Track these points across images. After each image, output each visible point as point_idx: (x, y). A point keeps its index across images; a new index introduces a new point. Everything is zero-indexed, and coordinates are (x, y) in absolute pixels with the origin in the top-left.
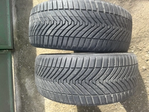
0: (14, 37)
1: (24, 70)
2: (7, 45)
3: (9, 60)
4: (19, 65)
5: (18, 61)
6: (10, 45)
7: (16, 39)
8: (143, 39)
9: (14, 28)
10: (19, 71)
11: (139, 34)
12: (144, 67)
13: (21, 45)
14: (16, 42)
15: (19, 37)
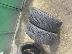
0: (24, 5)
1: (23, 19)
2: (20, 7)
3: (19, 13)
4: (22, 17)
5: (22, 15)
6: (21, 8)
7: (24, 6)
8: (67, 29)
9: (25, 2)
10: (21, 19)
11: (67, 27)
12: (62, 39)
13: (25, 10)
14: (24, 7)
15: (25, 6)
